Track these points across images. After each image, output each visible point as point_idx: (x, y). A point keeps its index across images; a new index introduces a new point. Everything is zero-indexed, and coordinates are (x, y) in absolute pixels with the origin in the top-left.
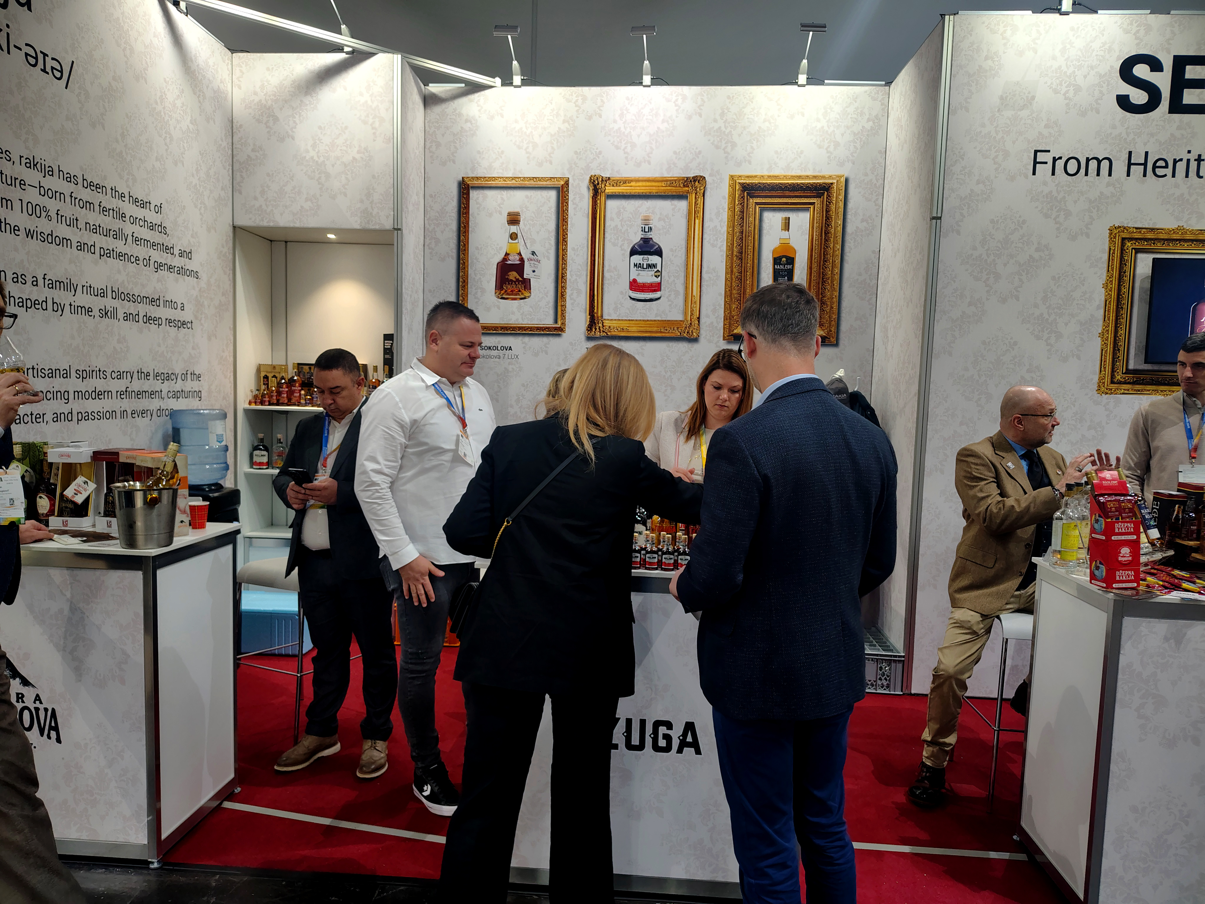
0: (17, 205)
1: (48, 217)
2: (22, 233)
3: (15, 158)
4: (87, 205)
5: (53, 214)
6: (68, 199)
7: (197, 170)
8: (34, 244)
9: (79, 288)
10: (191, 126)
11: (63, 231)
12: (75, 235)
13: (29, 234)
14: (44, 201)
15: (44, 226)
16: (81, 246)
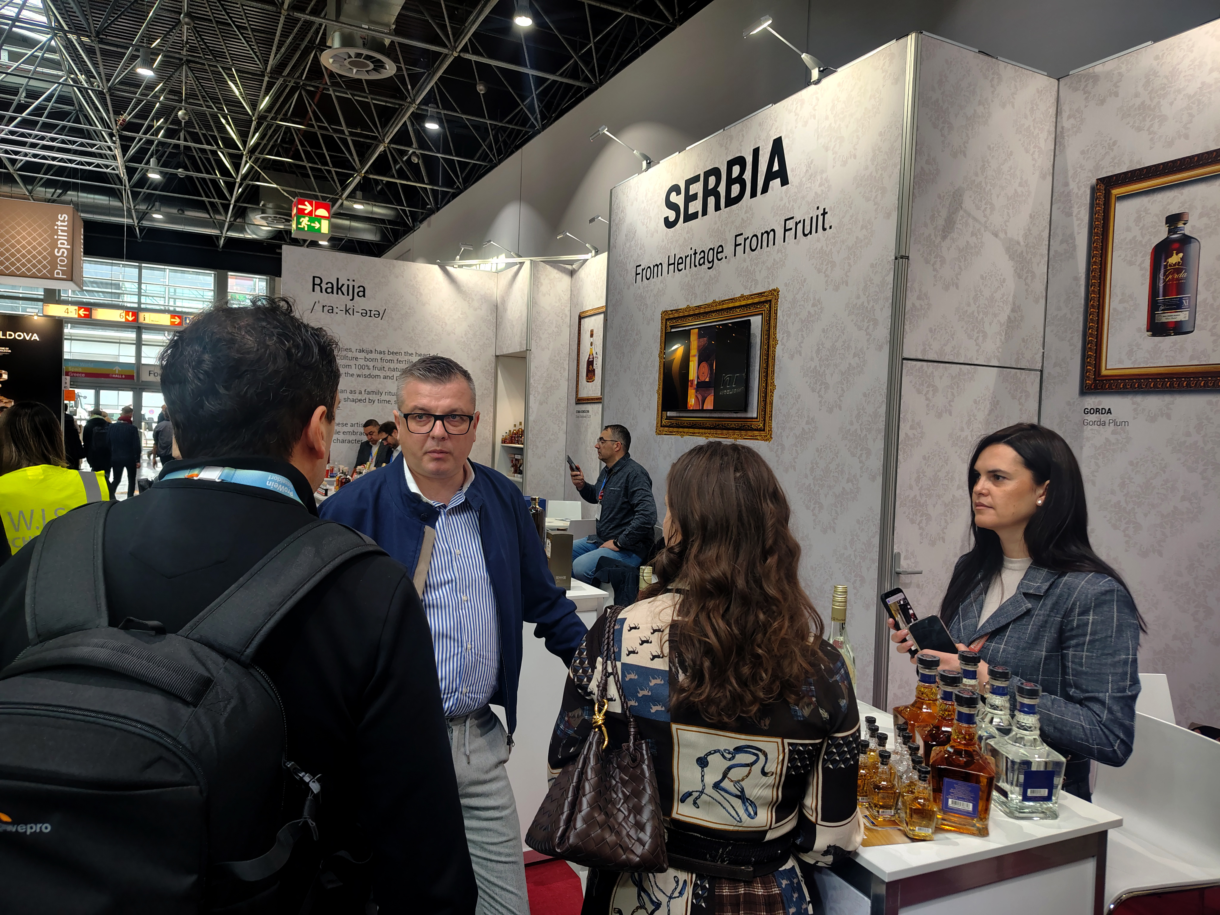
0: (353, 367)
1: (369, 369)
2: (355, 376)
3: (354, 350)
4: (391, 361)
5: (371, 367)
6: (379, 361)
7: (466, 334)
8: (361, 379)
9: (384, 394)
10: (461, 316)
11: (377, 372)
12: (382, 374)
13: (359, 376)
14: (368, 363)
15: (367, 372)
16: (385, 377)
